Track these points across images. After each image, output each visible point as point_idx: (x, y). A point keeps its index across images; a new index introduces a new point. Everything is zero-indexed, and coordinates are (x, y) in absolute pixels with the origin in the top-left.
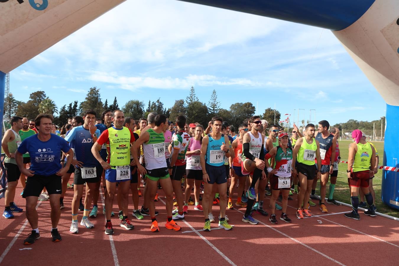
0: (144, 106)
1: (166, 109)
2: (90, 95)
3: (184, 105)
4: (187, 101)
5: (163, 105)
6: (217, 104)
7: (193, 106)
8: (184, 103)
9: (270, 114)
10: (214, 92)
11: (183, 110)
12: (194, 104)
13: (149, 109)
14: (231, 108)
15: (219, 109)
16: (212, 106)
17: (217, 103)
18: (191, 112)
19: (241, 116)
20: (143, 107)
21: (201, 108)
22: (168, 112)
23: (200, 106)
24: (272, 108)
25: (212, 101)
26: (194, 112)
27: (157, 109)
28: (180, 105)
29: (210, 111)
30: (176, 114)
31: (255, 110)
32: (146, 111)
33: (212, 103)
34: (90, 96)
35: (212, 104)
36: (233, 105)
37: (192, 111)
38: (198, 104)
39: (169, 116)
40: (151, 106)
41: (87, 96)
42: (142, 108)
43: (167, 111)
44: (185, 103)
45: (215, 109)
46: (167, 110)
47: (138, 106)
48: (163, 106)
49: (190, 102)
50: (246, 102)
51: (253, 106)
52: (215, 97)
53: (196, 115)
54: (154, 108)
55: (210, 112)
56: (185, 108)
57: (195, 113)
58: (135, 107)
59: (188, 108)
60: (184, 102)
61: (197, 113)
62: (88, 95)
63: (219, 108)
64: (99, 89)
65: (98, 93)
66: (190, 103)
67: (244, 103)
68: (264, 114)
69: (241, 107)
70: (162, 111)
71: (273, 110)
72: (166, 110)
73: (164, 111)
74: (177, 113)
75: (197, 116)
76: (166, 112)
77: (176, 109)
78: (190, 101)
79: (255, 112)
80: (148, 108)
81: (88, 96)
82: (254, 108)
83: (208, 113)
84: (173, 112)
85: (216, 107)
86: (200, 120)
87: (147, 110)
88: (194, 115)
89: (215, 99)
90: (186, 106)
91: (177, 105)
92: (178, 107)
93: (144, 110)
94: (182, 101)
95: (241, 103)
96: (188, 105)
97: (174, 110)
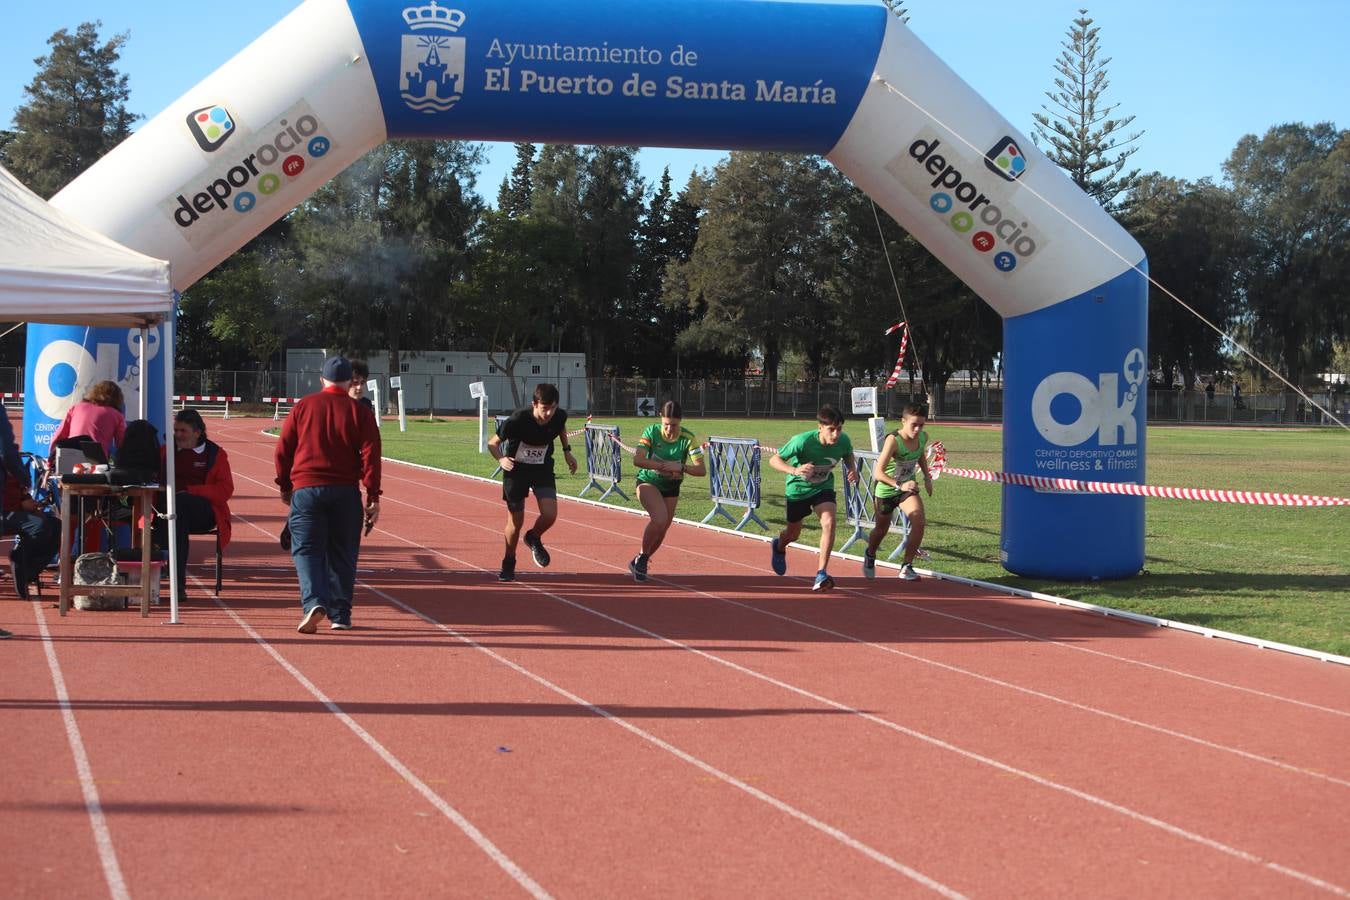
0: (474, 168)
1: (666, 179)
2: (49, 92)
6: (1105, 140)
10: (1078, 37)
13: (526, 182)
14: (1233, 165)
15: (1124, 184)
16: (1068, 155)
17: (1110, 126)
19: (1316, 239)
20: (472, 176)
22: (686, 208)
25: (1064, 113)
27: (583, 189)
32: (501, 199)
33: (1059, 129)
34: (51, 99)
35: (1066, 141)
36: (1247, 144)
39: (695, 238)
40: (536, 158)
41: (27, 101)
42: (464, 182)
43: (675, 197)
45: (1096, 177)
47: (424, 170)
52: (1090, 78)
54: (563, 173)
58: (403, 177)
62: (34, 91)
63: (1124, 173)
64: (119, 40)
65: (112, 67)
72: (666, 190)
73: (647, 202)
76: (668, 206)
77: (746, 187)
80: (516, 172)
81: (31, 97)
85: (1103, 165)
87: (504, 188)
89: (1093, 96)
93: (476, 200)
95: (1324, 130)
97: (735, 188)
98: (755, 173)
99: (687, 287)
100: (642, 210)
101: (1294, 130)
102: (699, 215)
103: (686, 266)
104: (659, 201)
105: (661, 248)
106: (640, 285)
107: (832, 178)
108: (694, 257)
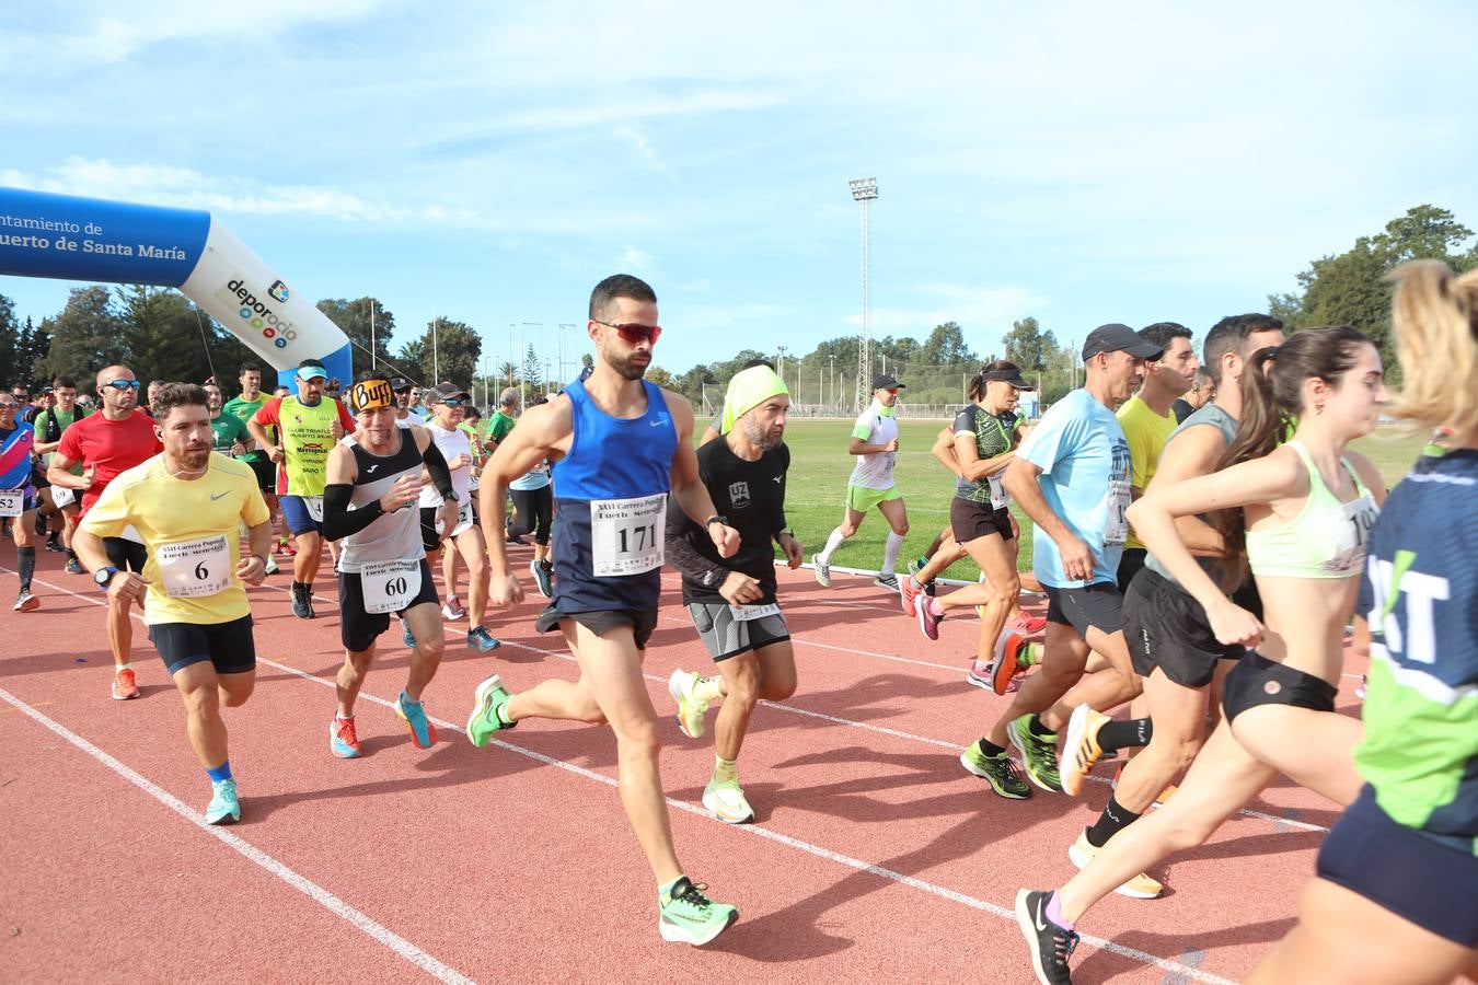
1: (29, 321)
3: (109, 308)
4: (121, 294)
5: (12, 305)
7: (149, 311)
8: (110, 298)
9: (444, 339)
11: (109, 328)
12: (151, 305)
18: (141, 333)
21: (183, 320)
22: (41, 333)
23: (181, 311)
24: (452, 319)
26: (155, 334)
28: (94, 309)
29: (222, 330)
30: (76, 342)
31: (391, 326)
37: (147, 332)
38: (168, 303)
39: (48, 348)
43: (34, 330)
44: (114, 297)
46: (36, 324)
48: (13, 310)
49: (136, 295)
50: (361, 297)
51: (385, 309)
53: (163, 344)
55: (220, 335)
56: (114, 319)
57: (160, 336)
59: (128, 318)
60: (108, 295)
61: (166, 336)
66: (133, 299)
67: (351, 298)
68: (423, 338)
69: (342, 313)
70: (13, 330)
71: (453, 325)
72: (30, 326)
73: (20, 330)
74: (83, 337)
75: (168, 349)
76: (31, 333)
77: (73, 325)
78: (136, 291)
79: (393, 330)
82: (388, 316)
83: (215, 335)
84: (61, 333)
86: (181, 364)
88: (154, 344)
90: (119, 309)
91: (79, 307)
92: (86, 313)
94: (102, 293)
95: (342, 302)
96: (125, 306)
97: (68, 325)
98: (78, 318)
99: (46, 371)
100: (19, 335)
101: (330, 302)
102: (49, 337)
103: (45, 361)
104: (26, 331)
105: (30, 353)
106: (21, 370)
107: (117, 321)
108: (49, 357)
